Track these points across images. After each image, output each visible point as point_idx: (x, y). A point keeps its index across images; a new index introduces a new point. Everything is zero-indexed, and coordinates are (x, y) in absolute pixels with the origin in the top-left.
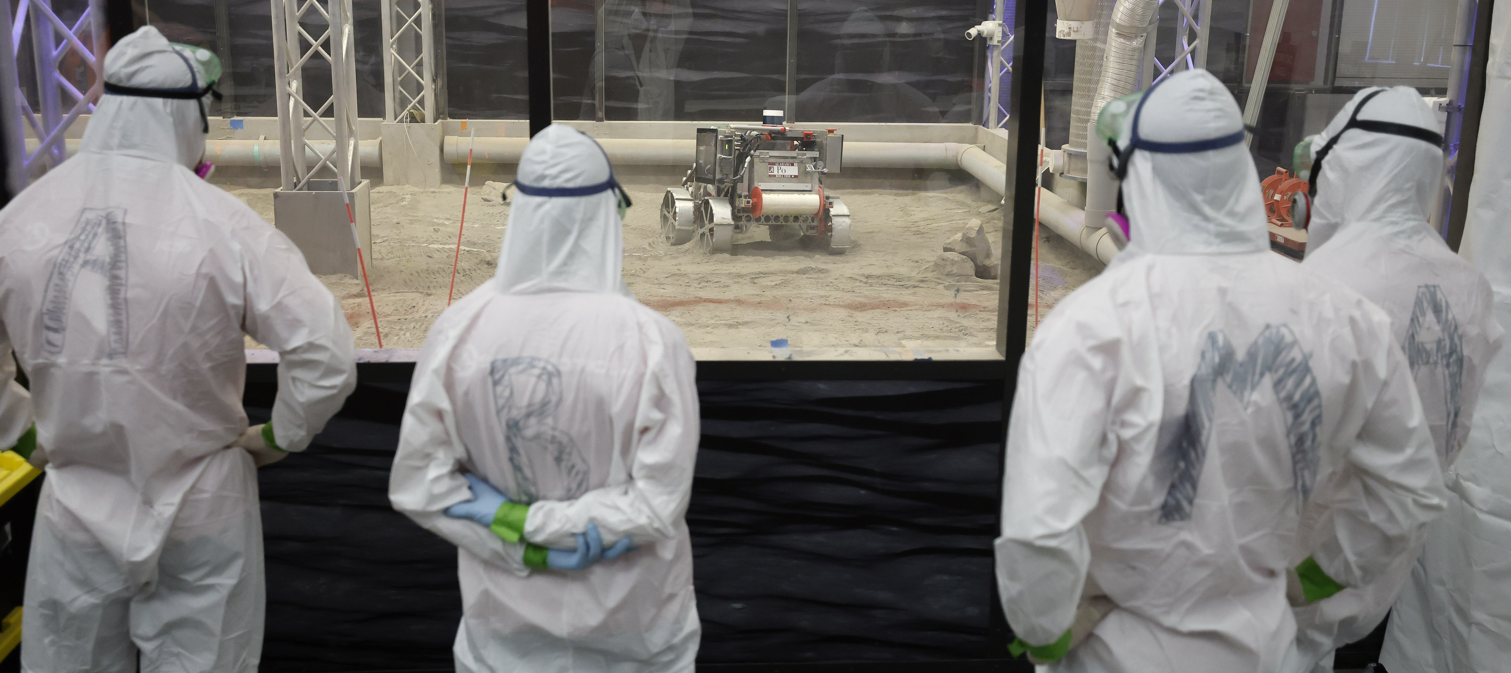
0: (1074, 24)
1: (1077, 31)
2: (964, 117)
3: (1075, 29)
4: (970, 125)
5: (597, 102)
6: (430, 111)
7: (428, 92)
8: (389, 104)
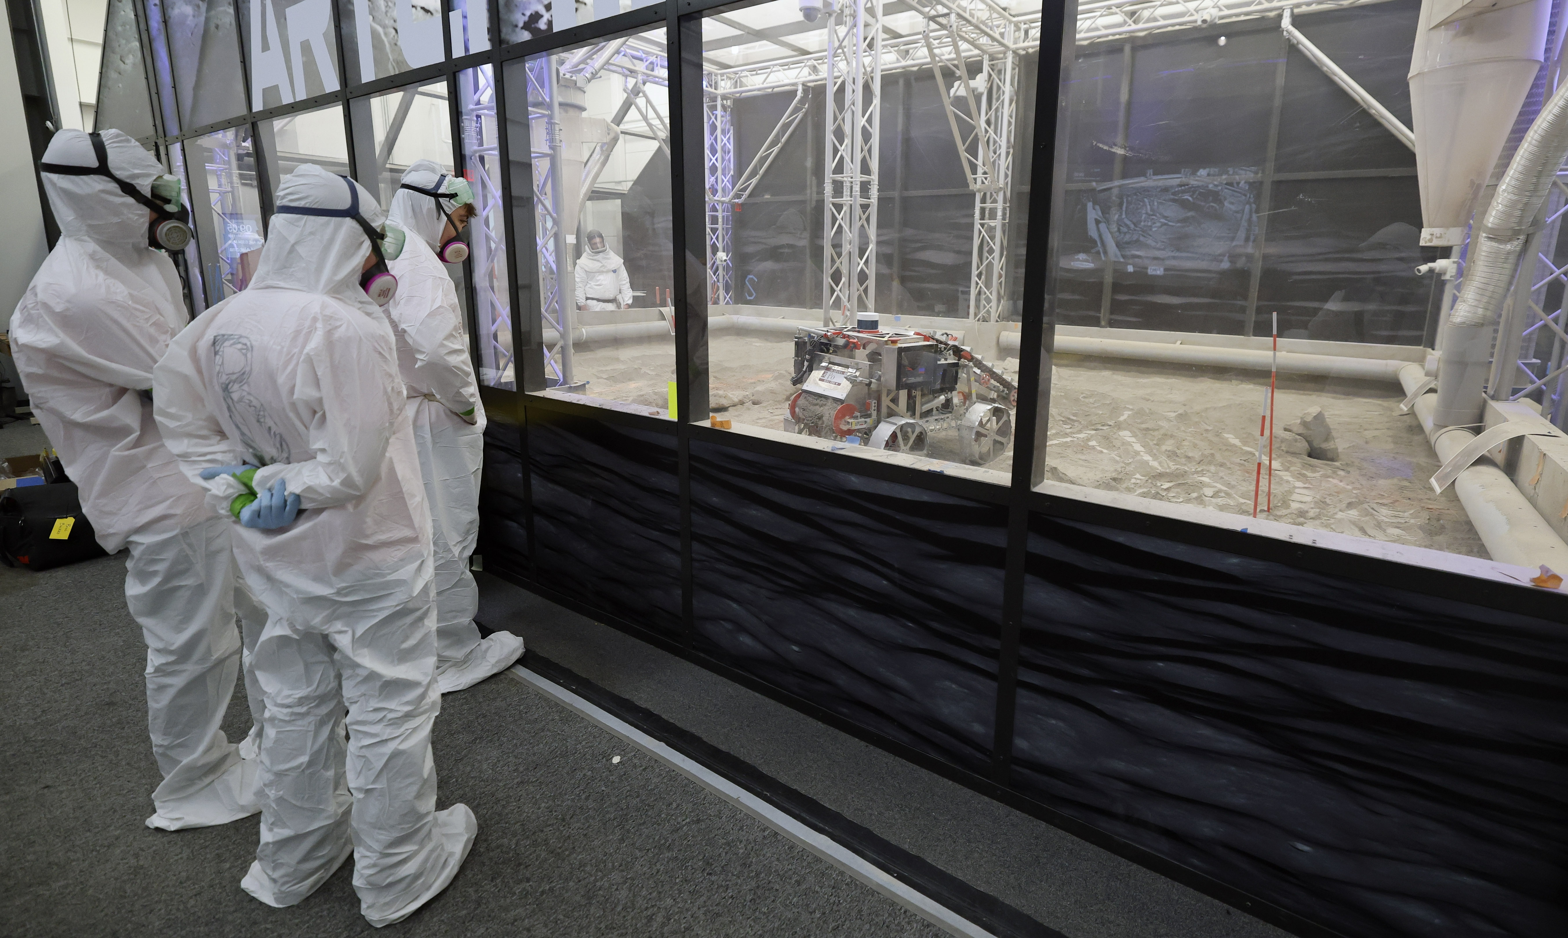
0: (1437, 231)
1: (1440, 237)
2: (1415, 341)
3: (1438, 235)
4: (1421, 347)
5: (1102, 315)
6: (994, 315)
7: (994, 304)
8: (972, 310)
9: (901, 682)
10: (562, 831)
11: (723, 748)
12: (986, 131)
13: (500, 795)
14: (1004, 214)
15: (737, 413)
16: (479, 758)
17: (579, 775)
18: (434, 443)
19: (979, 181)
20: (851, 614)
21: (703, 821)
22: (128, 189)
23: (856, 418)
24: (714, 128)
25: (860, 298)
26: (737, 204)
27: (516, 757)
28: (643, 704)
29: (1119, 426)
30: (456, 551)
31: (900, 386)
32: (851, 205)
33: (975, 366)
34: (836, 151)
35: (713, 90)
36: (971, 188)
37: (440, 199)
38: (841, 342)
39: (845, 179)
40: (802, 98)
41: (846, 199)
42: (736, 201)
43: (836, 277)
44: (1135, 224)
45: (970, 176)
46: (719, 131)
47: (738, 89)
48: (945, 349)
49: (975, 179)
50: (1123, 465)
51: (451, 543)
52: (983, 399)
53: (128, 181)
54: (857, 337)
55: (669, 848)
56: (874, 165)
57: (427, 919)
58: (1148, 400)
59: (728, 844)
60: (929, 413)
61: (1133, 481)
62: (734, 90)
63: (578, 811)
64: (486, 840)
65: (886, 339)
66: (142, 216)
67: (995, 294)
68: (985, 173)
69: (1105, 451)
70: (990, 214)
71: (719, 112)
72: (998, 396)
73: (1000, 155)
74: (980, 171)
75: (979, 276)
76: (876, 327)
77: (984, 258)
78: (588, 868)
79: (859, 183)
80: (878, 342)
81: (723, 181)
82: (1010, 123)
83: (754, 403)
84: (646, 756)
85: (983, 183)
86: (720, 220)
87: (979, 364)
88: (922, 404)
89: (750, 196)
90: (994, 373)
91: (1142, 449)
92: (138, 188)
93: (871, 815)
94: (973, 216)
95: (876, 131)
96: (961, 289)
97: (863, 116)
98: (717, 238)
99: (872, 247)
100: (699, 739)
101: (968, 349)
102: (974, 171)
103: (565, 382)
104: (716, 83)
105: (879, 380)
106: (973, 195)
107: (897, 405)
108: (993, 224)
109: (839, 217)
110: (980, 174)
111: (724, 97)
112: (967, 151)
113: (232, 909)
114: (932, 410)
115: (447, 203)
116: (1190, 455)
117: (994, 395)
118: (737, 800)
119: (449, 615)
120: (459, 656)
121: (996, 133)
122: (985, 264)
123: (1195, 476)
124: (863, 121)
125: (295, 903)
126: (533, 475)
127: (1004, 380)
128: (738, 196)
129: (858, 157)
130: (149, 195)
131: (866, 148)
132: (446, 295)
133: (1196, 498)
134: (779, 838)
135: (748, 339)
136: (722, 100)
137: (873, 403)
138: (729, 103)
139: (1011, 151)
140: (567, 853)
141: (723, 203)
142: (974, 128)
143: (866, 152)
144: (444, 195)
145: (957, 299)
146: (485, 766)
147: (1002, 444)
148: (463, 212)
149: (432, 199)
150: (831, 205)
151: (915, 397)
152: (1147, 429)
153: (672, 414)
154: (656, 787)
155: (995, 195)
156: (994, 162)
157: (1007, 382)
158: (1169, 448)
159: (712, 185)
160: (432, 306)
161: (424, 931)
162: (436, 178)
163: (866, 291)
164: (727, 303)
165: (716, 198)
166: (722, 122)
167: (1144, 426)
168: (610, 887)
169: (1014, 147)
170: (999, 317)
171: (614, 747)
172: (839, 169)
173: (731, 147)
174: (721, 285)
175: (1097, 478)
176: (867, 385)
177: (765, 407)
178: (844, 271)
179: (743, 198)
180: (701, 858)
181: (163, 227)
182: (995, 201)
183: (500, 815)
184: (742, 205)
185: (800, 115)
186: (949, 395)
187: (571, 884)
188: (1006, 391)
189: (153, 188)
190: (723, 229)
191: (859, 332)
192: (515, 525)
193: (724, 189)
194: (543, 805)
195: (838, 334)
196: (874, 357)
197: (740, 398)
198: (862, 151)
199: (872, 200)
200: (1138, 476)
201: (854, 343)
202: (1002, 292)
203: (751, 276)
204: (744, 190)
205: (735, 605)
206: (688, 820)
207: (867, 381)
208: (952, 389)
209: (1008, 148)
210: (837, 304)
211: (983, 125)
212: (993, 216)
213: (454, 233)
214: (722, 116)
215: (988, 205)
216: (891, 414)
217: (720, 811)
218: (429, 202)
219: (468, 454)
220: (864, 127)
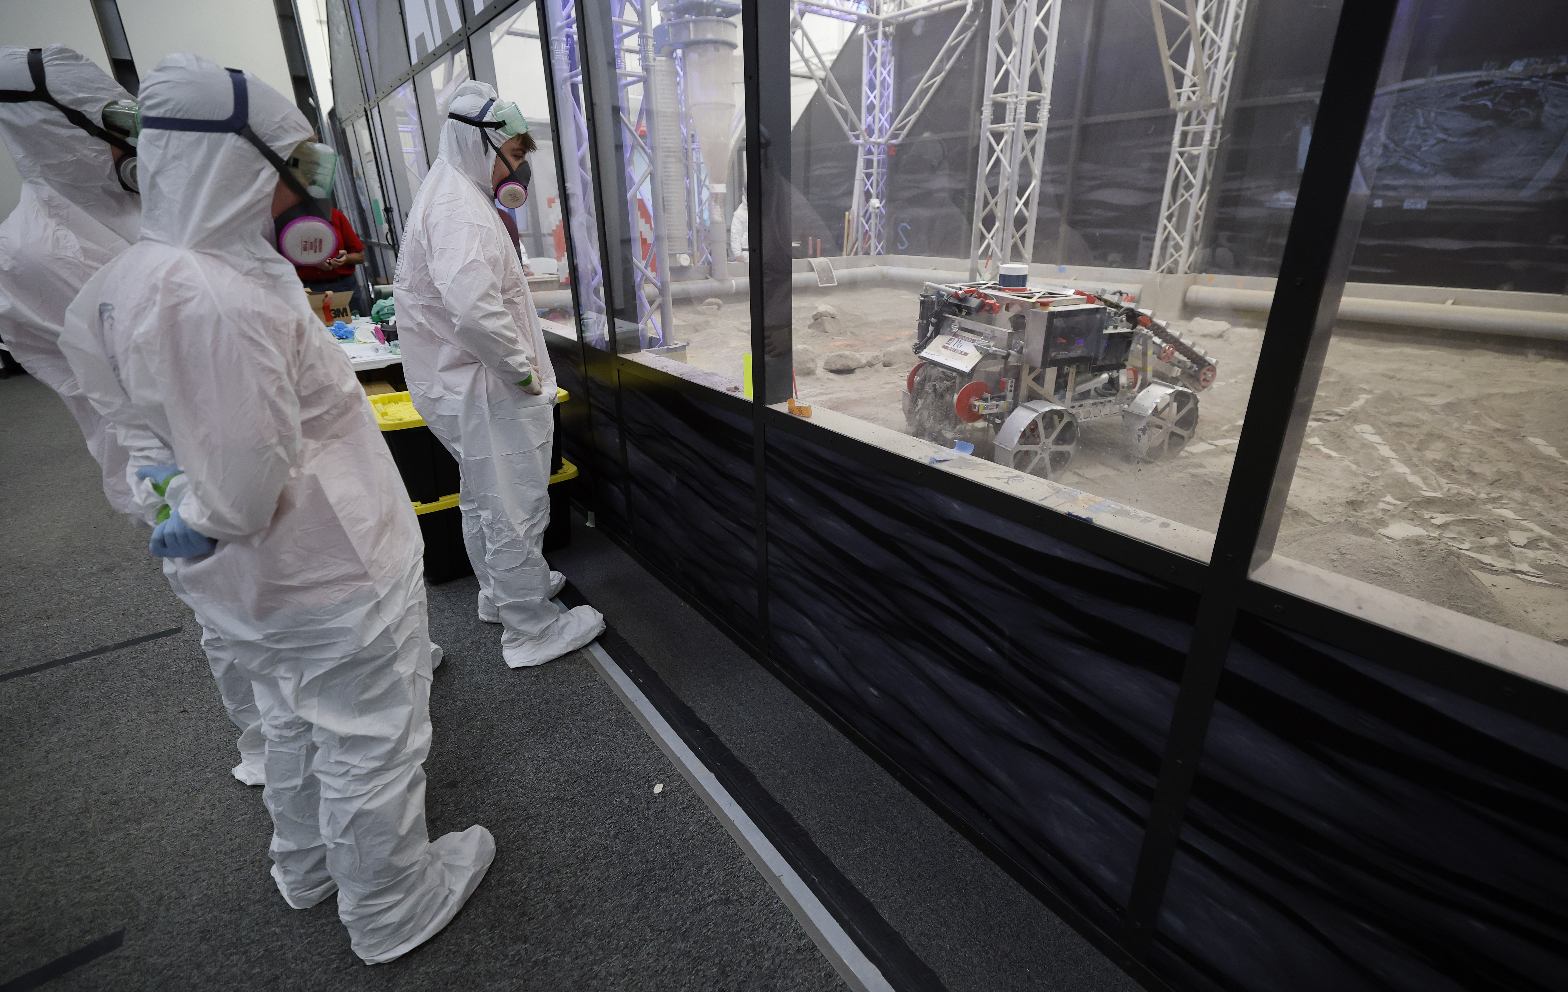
6: (1183, 266)
7: (1184, 252)
8: (1155, 260)
9: (1002, 776)
10: (578, 877)
11: (777, 797)
12: (1203, 30)
13: (531, 811)
14: (1213, 138)
15: (863, 376)
16: (527, 755)
17: (616, 801)
18: (493, 415)
19: (1184, 98)
20: (942, 673)
21: (732, 903)
22: (77, 118)
23: (986, 400)
24: (873, 60)
25: (1015, 247)
26: (893, 145)
27: (561, 762)
28: (704, 718)
29: (1354, 417)
30: (521, 531)
31: (1047, 362)
32: (1013, 133)
33: (1156, 335)
34: (1000, 63)
35: (874, 16)
36: (1172, 106)
37: (487, 130)
38: (974, 302)
39: (1009, 100)
40: (971, 13)
41: (1007, 126)
42: (894, 141)
43: (989, 222)
44: (1397, 144)
45: (1172, 91)
46: (878, 63)
47: (903, 11)
48: (1116, 313)
49: (1179, 95)
50: (1365, 480)
51: (515, 523)
52: (1163, 378)
53: (73, 107)
54: (997, 297)
55: (685, 937)
56: (1047, 79)
57: (414, 966)
58: (1392, 377)
59: (753, 947)
60: (1085, 395)
61: (1381, 505)
62: (897, 13)
63: (602, 852)
64: (501, 870)
65: (1033, 300)
66: (101, 152)
67: (1187, 240)
68: (1194, 85)
69: (1334, 454)
70: (1193, 140)
71: (880, 41)
72: (1183, 373)
73: (1217, 60)
74: (1187, 82)
75: (1169, 218)
76: (1024, 284)
77: (1179, 195)
78: (591, 941)
79: (1025, 103)
80: (1022, 304)
81: (880, 120)
82: (1237, 17)
83: (885, 365)
84: (690, 790)
85: (1189, 99)
86: (875, 164)
87: (1160, 331)
88: (1077, 384)
89: (908, 135)
90: (1182, 344)
91: (1393, 454)
92: (88, 116)
93: (941, 948)
94: (1169, 143)
95: (1053, 35)
96: (1143, 234)
97: (1038, 14)
98: (871, 185)
99: (1035, 183)
100: (753, 778)
101: (1148, 312)
102: (1179, 83)
103: (665, 343)
104: (878, 7)
105: (1020, 352)
106: (1174, 116)
107: (1042, 386)
108: (1195, 152)
109: (998, 149)
110: (1186, 89)
111: (886, 23)
112: (1172, 57)
113: (257, 897)
114: (1089, 391)
115: (494, 134)
116: (1477, 470)
117: (1177, 372)
118: (777, 880)
119: (522, 592)
120: (535, 632)
121: (1215, 30)
122: (1179, 202)
123: (1489, 506)
124: (1037, 21)
125: (309, 907)
126: (628, 442)
127: (1194, 353)
128: (895, 136)
129: (1027, 71)
130: (101, 125)
131: (1038, 57)
132: (484, 247)
133: (1497, 547)
134: (817, 956)
135: (896, 292)
136: (884, 26)
137: (1010, 383)
138: (890, 29)
139: (1234, 54)
140: (575, 911)
141: (879, 144)
142: (1186, 24)
143: (1037, 63)
144: (490, 124)
145: (1137, 245)
146: (529, 768)
147: (1182, 437)
148: (516, 145)
149: (478, 129)
150: (988, 134)
151: (1067, 374)
152: (1400, 425)
153: (747, 394)
154: (692, 837)
155: (1203, 114)
156: (1209, 70)
157: (1197, 356)
158: (1438, 457)
159: (869, 126)
160: (465, 260)
161: (407, 983)
162: (483, 102)
163: (1023, 238)
164: (879, 253)
165: (872, 140)
166: (882, 53)
167: (1394, 419)
168: (606, 978)
169: (1238, 49)
170: (1189, 268)
171: (660, 770)
172: (1002, 87)
173: (890, 81)
174: (872, 234)
175: (1324, 498)
176: (1003, 357)
177: (896, 369)
178: (999, 214)
179: (900, 138)
180: (717, 961)
181: (126, 166)
182: (1203, 122)
183: (524, 838)
184: (900, 146)
185: (969, 35)
186: (1115, 374)
187: (567, 959)
188: (1195, 368)
189: (105, 117)
190: (878, 173)
191: (1000, 290)
192: (616, 489)
193: (881, 130)
194: (570, 834)
195: (972, 292)
196: (1019, 323)
197: (869, 359)
198: (1033, 60)
199: (1040, 125)
200: (1389, 498)
201: (990, 305)
202: (1197, 237)
203: (904, 224)
204: (902, 128)
205: (810, 624)
206: (715, 897)
207: (1004, 352)
208: (1120, 366)
209: (1230, 50)
210: (986, 255)
211: (1200, 21)
212: (1198, 139)
213: (506, 171)
214: (883, 47)
215: (1193, 128)
216: (1033, 396)
217: (754, 893)
218: (473, 133)
219: (530, 427)
220: (1038, 29)
